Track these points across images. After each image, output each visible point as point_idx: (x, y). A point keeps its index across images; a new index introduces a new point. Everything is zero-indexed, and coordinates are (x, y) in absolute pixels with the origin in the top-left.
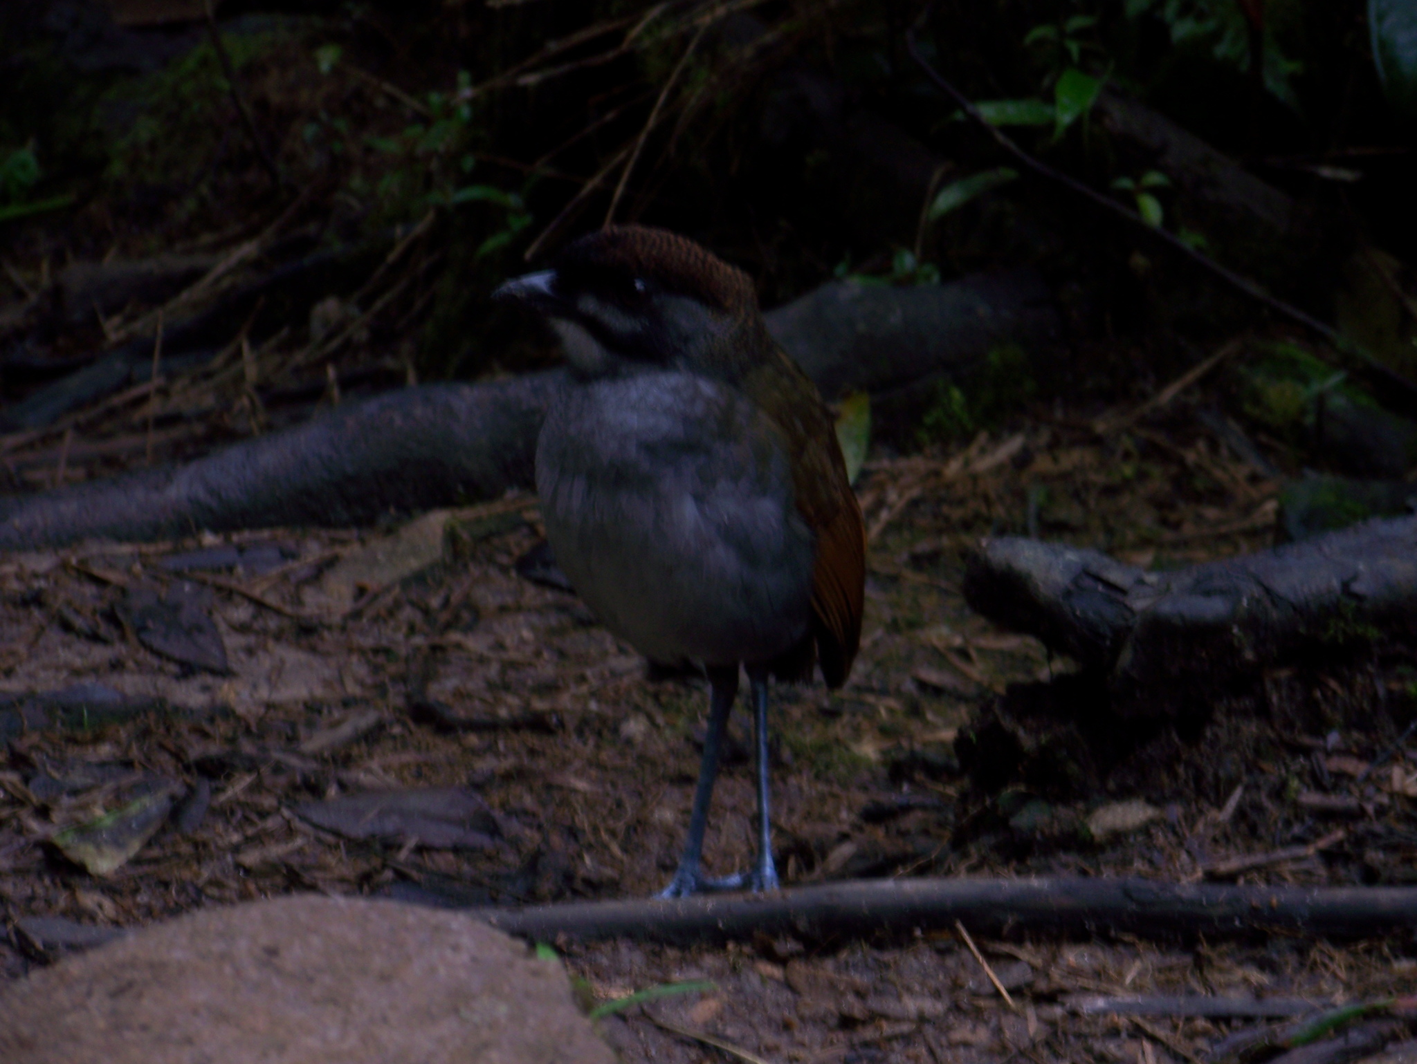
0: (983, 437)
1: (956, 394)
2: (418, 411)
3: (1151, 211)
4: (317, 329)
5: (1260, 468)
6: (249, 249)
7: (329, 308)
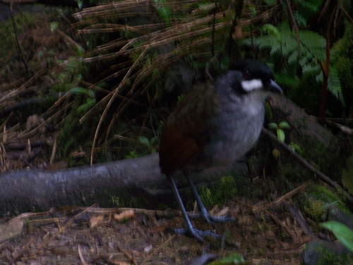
0: (216, 207)
1: (208, 191)
2: (23, 180)
3: (281, 136)
4: (28, 125)
5: (306, 231)
6: (13, 92)
7: (33, 119)
